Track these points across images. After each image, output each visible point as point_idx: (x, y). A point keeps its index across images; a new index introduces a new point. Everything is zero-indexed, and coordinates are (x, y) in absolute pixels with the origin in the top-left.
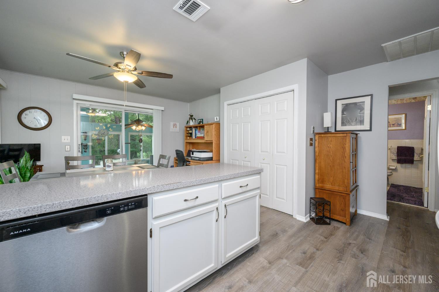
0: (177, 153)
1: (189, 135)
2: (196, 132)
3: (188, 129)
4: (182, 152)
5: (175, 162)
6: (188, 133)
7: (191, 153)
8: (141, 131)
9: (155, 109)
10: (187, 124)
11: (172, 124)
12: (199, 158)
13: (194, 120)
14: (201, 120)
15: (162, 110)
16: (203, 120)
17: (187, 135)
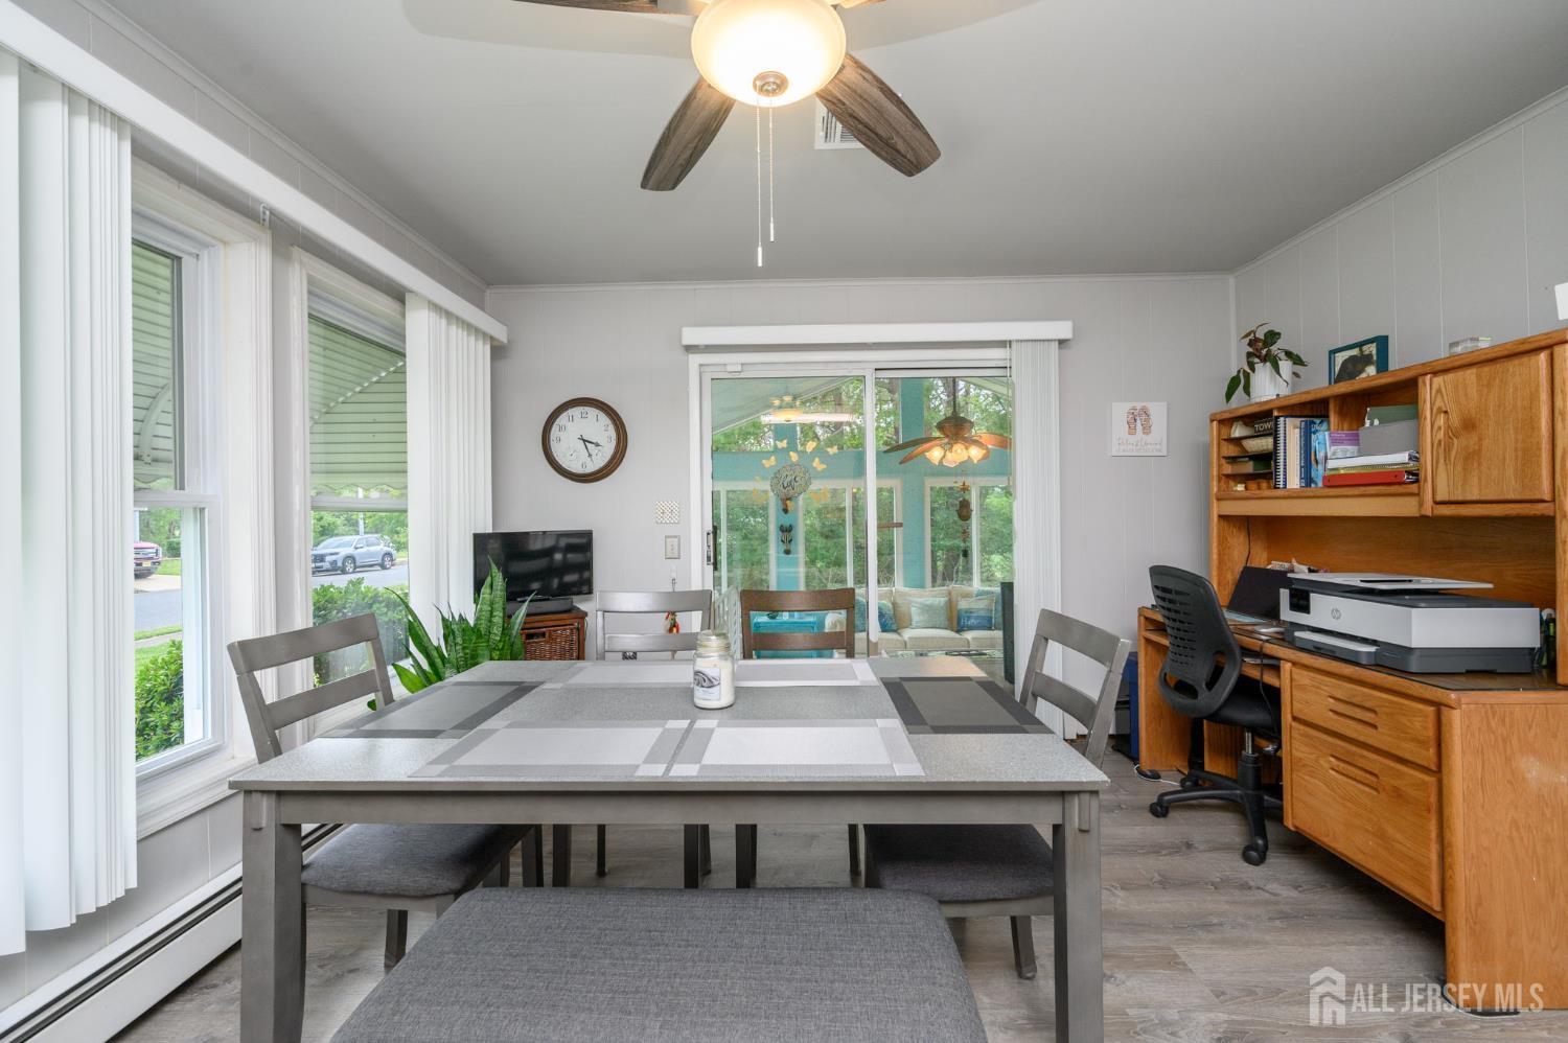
0: (1164, 590)
1: (1249, 467)
2: (1315, 444)
3: (1238, 431)
4: (1196, 581)
5: (1148, 641)
6: (1232, 460)
7: (1284, 594)
8: (964, 468)
9: (1017, 341)
10: (1229, 396)
11: (1120, 412)
12: (1374, 642)
13: (1286, 366)
14: (1372, 349)
15: (1062, 342)
16: (1382, 342)
17: (1228, 469)
